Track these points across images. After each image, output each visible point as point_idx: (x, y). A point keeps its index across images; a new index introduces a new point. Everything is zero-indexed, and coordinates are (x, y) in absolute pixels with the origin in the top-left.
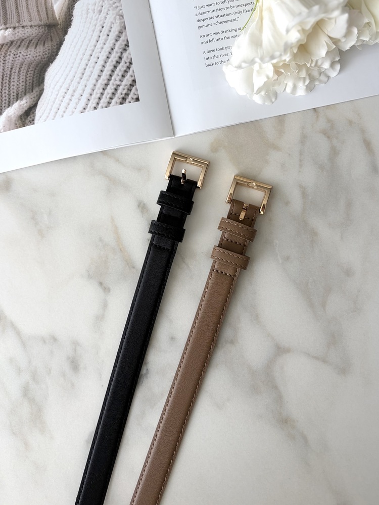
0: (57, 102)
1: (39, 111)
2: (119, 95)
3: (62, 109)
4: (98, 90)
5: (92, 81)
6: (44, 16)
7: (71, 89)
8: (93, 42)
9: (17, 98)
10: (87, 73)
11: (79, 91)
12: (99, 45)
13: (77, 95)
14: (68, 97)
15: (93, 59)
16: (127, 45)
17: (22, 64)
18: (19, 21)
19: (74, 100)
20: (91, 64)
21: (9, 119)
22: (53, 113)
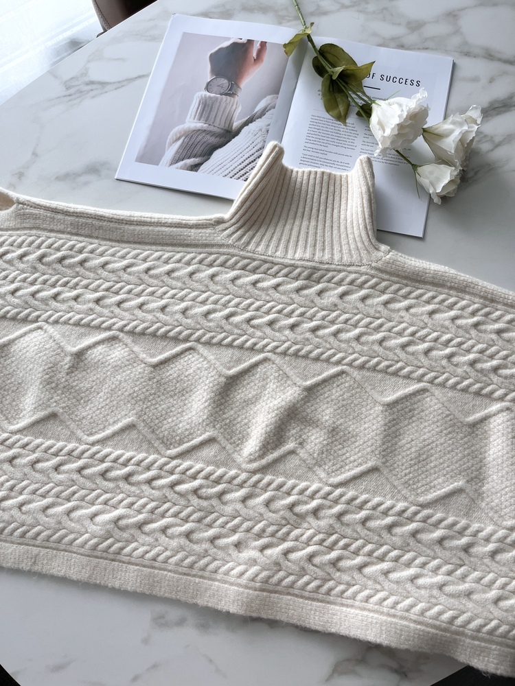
0: (214, 167)
1: (202, 167)
2: (245, 176)
3: (215, 171)
4: (236, 170)
5: (236, 164)
6: (227, 125)
7: (223, 165)
8: (245, 147)
9: (195, 156)
10: (235, 160)
11: (228, 166)
12: (247, 150)
13: (225, 168)
14: (220, 166)
15: (241, 155)
16: (261, 156)
17: (205, 142)
18: (213, 123)
19: (223, 169)
20: (239, 157)
21: (185, 164)
22: (209, 171)
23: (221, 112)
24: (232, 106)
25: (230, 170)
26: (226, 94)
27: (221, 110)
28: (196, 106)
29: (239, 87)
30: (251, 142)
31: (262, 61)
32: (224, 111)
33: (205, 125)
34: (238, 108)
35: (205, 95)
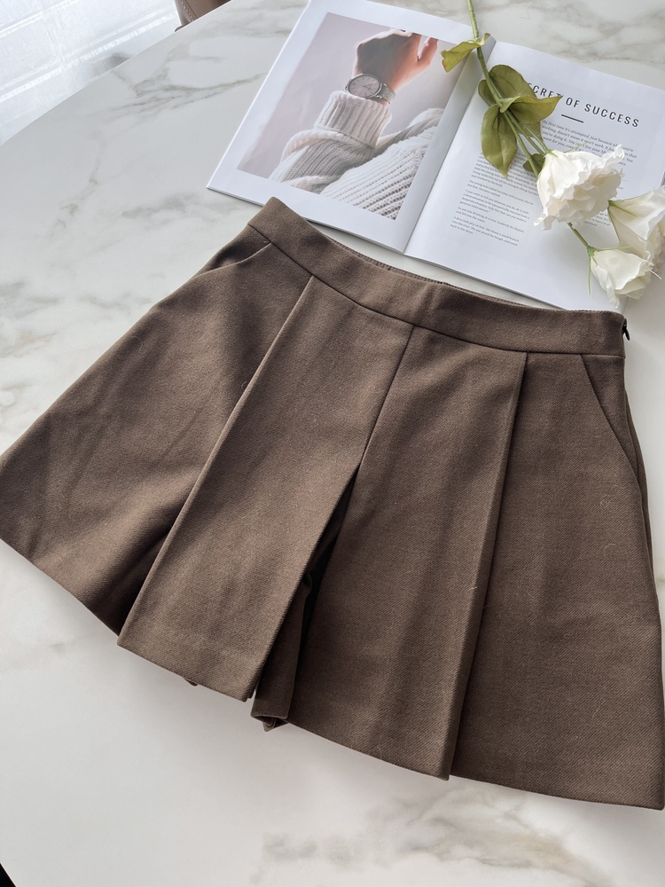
0: (343, 190)
1: (327, 189)
2: (384, 209)
3: (343, 196)
4: (373, 199)
5: (373, 192)
6: (369, 139)
7: (355, 189)
8: (389, 171)
9: (319, 173)
10: (373, 186)
11: (361, 192)
12: (391, 175)
13: (358, 194)
14: (352, 192)
15: (382, 180)
16: (409, 186)
17: (335, 157)
18: (351, 133)
19: (355, 196)
20: (379, 182)
22: (335, 195)
23: (363, 122)
24: (380, 114)
25: (364, 197)
26: (374, 99)
27: (365, 118)
28: (331, 108)
29: (393, 92)
30: (398, 165)
31: (429, 63)
32: (367, 120)
33: (339, 135)
34: (387, 118)
35: (345, 96)
